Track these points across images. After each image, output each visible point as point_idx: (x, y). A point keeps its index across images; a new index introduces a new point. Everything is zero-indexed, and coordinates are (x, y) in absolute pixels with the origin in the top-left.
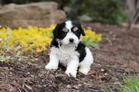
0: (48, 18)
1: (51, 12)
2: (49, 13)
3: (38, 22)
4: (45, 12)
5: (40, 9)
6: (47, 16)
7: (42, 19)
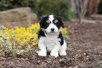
0: (26, 20)
1: (27, 14)
2: (26, 16)
3: (19, 23)
4: (23, 16)
5: (19, 14)
6: (25, 18)
7: (21, 21)
